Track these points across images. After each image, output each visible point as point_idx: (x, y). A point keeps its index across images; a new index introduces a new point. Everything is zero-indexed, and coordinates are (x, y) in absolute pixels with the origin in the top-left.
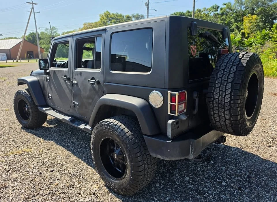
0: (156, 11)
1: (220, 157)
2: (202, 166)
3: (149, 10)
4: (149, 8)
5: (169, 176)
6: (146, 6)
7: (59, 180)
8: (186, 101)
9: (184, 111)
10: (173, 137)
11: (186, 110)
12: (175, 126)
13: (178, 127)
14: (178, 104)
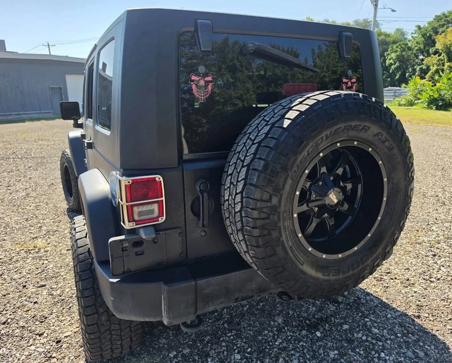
0: (393, 11)
1: (346, 327)
2: (290, 337)
3: (378, 10)
4: (378, 7)
5: (208, 342)
6: (372, 3)
7: (36, 304)
8: (164, 198)
9: (158, 221)
10: (121, 273)
11: (164, 218)
12: (126, 250)
13: (141, 253)
14: (127, 204)
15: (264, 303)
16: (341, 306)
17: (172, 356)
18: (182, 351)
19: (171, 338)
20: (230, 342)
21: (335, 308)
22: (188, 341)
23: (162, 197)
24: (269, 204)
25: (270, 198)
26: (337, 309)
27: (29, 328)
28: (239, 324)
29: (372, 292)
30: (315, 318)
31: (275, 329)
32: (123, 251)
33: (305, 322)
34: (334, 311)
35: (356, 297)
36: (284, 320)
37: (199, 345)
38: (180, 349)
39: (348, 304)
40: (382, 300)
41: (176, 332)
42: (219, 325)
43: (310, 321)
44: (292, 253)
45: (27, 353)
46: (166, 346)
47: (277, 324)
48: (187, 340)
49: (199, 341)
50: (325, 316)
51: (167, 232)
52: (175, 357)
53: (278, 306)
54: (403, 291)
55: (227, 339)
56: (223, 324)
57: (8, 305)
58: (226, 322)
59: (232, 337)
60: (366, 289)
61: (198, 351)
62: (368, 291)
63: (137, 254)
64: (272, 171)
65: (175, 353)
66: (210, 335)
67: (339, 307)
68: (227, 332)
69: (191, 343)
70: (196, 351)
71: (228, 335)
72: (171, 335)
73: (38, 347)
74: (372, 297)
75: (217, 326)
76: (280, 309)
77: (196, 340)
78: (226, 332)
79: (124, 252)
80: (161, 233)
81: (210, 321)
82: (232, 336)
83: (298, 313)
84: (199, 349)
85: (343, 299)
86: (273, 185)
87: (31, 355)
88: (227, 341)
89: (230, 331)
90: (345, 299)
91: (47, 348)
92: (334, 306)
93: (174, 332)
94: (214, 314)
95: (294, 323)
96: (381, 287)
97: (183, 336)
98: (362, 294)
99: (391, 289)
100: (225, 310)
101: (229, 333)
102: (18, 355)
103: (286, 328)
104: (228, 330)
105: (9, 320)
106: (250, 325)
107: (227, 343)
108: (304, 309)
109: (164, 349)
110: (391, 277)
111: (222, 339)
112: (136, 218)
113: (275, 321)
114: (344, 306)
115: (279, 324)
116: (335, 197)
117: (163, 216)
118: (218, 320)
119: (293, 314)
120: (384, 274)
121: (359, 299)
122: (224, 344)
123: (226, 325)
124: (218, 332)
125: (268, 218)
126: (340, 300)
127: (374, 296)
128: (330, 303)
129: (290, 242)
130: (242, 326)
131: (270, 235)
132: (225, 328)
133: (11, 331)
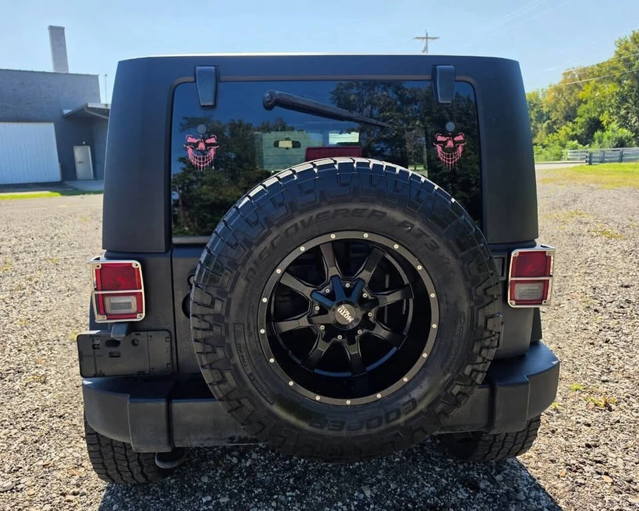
8: (142, 291)
9: (136, 318)
10: (92, 375)
11: (144, 315)
12: (98, 348)
13: (116, 355)
14: (97, 293)
15: (362, 463)
16: (479, 495)
17: (204, 500)
18: (219, 498)
19: (217, 478)
20: (284, 505)
21: (467, 495)
22: (234, 488)
23: (141, 288)
24: (211, 311)
25: (213, 303)
26: (469, 498)
27: (79, 428)
28: (309, 483)
29: (547, 487)
30: (425, 502)
31: (356, 503)
32: (94, 348)
33: (406, 504)
34: (462, 499)
35: (515, 488)
36: (376, 495)
37: (243, 496)
38: (219, 496)
39: (493, 496)
40: (556, 503)
41: (227, 472)
42: (282, 477)
43: (414, 504)
44: (253, 384)
45: (62, 455)
46: (205, 487)
47: (362, 496)
48: (234, 486)
49: (246, 491)
50: (442, 504)
51: (150, 333)
52: (208, 503)
53: (380, 472)
54: (607, 499)
55: (283, 498)
56: (289, 478)
57: (75, 398)
58: (294, 476)
59: (290, 499)
60: (539, 479)
61: (239, 504)
62: (542, 483)
63: (111, 355)
64: (216, 266)
65: (209, 498)
66: (264, 487)
67: (475, 495)
68: (289, 489)
69: (236, 491)
70: (235, 504)
71: (288, 494)
72: (218, 474)
73: (75, 451)
74: (541, 494)
75: (280, 478)
76: (379, 477)
77: (244, 489)
78: (286, 490)
79: (96, 350)
80: (142, 333)
81: (275, 469)
82: (291, 496)
83: (403, 489)
84: (240, 502)
85: (488, 486)
86: (217, 285)
87: (65, 458)
88: (281, 503)
89: (293, 489)
90: (492, 486)
91: (83, 454)
92: (466, 493)
93: (224, 472)
94: (285, 461)
95: (389, 502)
96: (568, 482)
97: (231, 480)
98: (526, 486)
99: (586, 489)
100: (302, 460)
101: (289, 491)
102: (53, 455)
103: (372, 506)
104: (291, 487)
105: (66, 415)
106: (323, 489)
107: (279, 504)
108: (416, 486)
109: (201, 490)
110: (599, 470)
111: (275, 497)
112: (109, 310)
113: (362, 492)
114: (484, 496)
115: (365, 498)
116: (348, 313)
117: (142, 313)
118: (286, 470)
119: (395, 490)
120: (590, 462)
121: (517, 491)
122: (274, 504)
123: (291, 480)
124: (275, 486)
125: (211, 329)
126: (482, 485)
127: (547, 493)
128: (463, 487)
129: (248, 367)
130: (313, 486)
131: (215, 353)
132: (289, 483)
133: (61, 427)
